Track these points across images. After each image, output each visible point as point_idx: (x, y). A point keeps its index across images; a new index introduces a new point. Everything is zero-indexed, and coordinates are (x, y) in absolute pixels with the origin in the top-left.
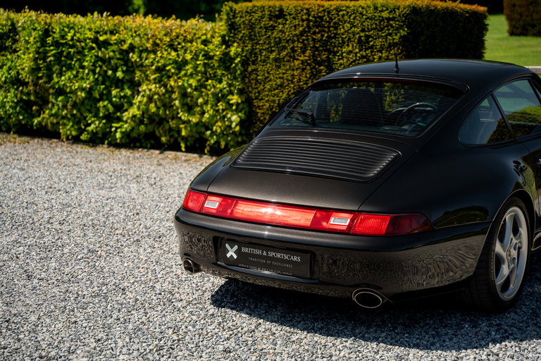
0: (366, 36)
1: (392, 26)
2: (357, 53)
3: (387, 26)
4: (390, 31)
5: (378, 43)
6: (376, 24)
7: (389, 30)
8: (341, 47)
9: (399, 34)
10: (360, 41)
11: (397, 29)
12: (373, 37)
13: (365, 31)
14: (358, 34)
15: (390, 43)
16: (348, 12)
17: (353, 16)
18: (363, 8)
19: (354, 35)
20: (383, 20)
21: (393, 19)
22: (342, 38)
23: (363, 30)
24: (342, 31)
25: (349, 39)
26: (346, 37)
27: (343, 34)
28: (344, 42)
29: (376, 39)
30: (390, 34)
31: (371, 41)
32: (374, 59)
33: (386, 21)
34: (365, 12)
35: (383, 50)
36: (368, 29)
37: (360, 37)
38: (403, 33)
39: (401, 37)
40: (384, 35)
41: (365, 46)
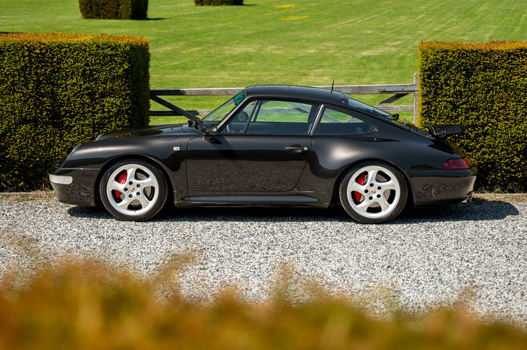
0: (90, 70)
1: (116, 62)
2: (81, 85)
3: (110, 61)
4: (114, 66)
5: (102, 76)
6: (100, 60)
7: (112, 64)
8: (65, 80)
9: (122, 68)
10: (83, 74)
11: (120, 64)
12: (97, 71)
13: (89, 66)
14: (81, 68)
15: (114, 76)
16: (71, 50)
17: (76, 52)
18: (85, 45)
19: (77, 69)
20: (105, 56)
21: (116, 55)
22: (66, 72)
23: (87, 65)
24: (66, 65)
25: (73, 73)
26: (69, 71)
27: (66, 68)
28: (67, 76)
29: (100, 72)
31: (94, 74)
32: (99, 89)
33: (109, 57)
34: (88, 50)
35: (107, 82)
36: (91, 63)
37: (85, 71)
38: (126, 66)
39: (125, 70)
40: (108, 69)
41: (89, 78)
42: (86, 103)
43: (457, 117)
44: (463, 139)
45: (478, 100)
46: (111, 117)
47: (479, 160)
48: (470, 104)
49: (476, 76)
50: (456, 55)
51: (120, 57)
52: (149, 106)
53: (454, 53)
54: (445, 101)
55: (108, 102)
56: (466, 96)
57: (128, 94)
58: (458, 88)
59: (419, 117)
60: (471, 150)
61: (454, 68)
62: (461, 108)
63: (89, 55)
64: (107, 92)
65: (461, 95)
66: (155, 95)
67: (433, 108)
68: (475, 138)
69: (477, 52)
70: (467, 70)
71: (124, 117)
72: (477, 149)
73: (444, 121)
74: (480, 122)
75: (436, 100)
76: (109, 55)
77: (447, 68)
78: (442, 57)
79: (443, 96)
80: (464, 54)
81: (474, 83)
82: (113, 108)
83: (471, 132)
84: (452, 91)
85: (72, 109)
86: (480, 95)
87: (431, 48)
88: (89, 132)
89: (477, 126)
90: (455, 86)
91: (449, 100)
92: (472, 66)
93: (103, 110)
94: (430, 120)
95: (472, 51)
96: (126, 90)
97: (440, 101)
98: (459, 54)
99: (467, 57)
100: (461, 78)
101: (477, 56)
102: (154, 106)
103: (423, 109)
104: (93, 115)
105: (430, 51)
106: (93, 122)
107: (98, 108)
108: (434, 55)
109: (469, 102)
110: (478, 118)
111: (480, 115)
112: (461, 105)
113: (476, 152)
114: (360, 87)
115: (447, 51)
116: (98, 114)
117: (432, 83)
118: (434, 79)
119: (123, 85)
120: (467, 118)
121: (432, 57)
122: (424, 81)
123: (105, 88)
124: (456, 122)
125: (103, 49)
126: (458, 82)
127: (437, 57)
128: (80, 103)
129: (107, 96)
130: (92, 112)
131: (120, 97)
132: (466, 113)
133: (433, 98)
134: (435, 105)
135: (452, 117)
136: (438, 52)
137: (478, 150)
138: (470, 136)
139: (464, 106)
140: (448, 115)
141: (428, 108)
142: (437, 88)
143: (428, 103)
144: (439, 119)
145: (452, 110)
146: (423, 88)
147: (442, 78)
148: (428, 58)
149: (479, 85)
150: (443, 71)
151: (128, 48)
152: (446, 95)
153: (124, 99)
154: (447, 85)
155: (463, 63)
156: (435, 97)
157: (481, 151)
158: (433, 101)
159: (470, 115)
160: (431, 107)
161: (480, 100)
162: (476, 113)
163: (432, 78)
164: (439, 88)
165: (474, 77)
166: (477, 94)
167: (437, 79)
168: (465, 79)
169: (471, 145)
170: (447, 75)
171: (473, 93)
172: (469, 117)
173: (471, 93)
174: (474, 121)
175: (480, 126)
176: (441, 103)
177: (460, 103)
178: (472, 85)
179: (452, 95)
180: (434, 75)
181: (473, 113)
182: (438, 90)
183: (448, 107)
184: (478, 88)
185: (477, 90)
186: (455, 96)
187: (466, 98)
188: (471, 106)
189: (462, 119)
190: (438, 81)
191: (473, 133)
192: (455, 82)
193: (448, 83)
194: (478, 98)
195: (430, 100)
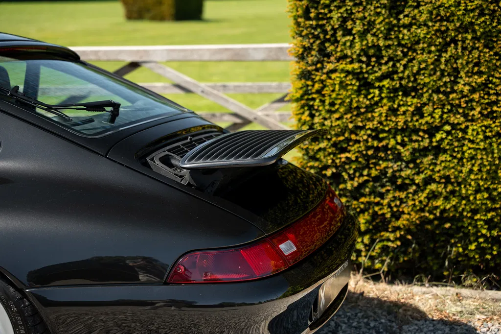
43: (370, 108)
44: (386, 160)
45: (419, 69)
47: (422, 210)
48: (401, 79)
49: (414, 8)
54: (342, 72)
56: (390, 59)
58: (370, 38)
60: (403, 187)
62: (380, 89)
65: (379, 57)
68: (413, 161)
72: (418, 185)
73: (341, 118)
74: (423, 121)
75: (322, 68)
79: (338, 60)
81: (408, 27)
83: (403, 144)
84: (358, 46)
86: (425, 56)
89: (416, 131)
90: (363, 35)
91: (349, 67)
94: (310, 115)
97: (331, 71)
100: (377, 14)
103: (298, 89)
109: (397, 73)
110: (419, 112)
111: (425, 104)
112: (379, 79)
113: (415, 193)
117: (314, 27)
118: (317, 18)
120: (393, 111)
122: (297, 23)
124: (369, 120)
126: (371, 24)
132: (392, 99)
133: (315, 63)
134: (322, 81)
135: (358, 108)
137: (420, 188)
138: (400, 154)
139: (386, 83)
140: (351, 103)
141: (307, 86)
142: (325, 40)
143: (306, 75)
144: (330, 112)
145: (358, 92)
147: (335, 15)
149: (422, 32)
152: (345, 57)
154: (348, 32)
156: (322, 62)
157: (427, 191)
158: (317, 70)
159: (399, 105)
160: (313, 86)
161: (424, 69)
162: (415, 100)
163: (312, 15)
164: (328, 40)
165: (410, 13)
166: (417, 54)
167: (323, 19)
168: (388, 17)
169: (403, 174)
170: (344, 9)
171: (408, 52)
172: (397, 110)
173: (402, 52)
174: (409, 119)
175: (424, 131)
176: (333, 76)
177: (377, 75)
178: (405, 31)
179: (359, 55)
180: (316, 8)
181: (409, 99)
182: (327, 45)
183: (347, 85)
184: (419, 40)
185: (418, 42)
186: (364, 59)
187: (391, 64)
188: (403, 82)
189: (380, 115)
190: (324, 22)
191: (409, 147)
192: (364, 25)
193: (349, 27)
194: (420, 63)
195: (309, 68)
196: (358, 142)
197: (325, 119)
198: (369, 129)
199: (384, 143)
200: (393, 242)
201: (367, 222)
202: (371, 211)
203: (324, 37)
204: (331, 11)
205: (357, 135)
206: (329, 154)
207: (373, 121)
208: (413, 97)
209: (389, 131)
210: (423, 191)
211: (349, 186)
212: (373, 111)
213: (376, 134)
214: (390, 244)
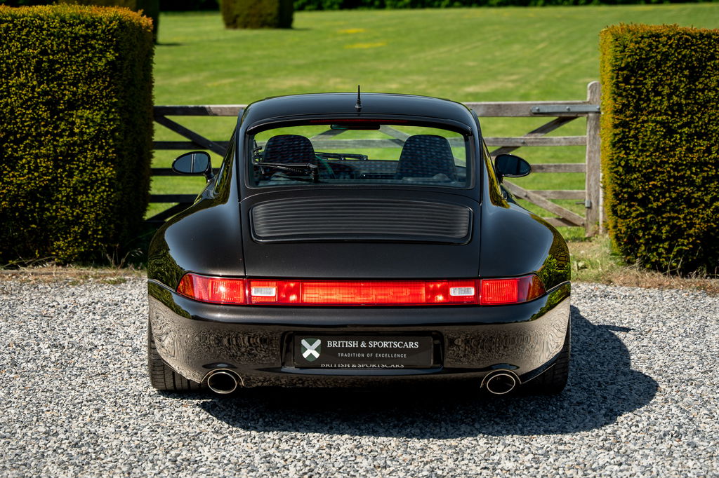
0: (49, 61)
1: (93, 48)
2: (34, 87)
3: (84, 47)
4: (90, 55)
5: (70, 75)
6: (66, 44)
7: (87, 52)
8: (6, 78)
9: (104, 60)
10: (38, 69)
11: (101, 51)
12: (61, 63)
13: (48, 54)
14: (33, 58)
15: (90, 72)
16: (15, 25)
17: (25, 30)
18: (41, 19)
19: (28, 60)
20: (76, 38)
21: (94, 37)
22: (7, 64)
23: (44, 52)
24: (7, 53)
25: (20, 65)
26: (14, 63)
27: (8, 58)
28: (10, 71)
29: (66, 66)
30: (90, 59)
31: (59, 69)
32: (64, 95)
33: (82, 39)
34: (46, 26)
35: (79, 82)
36: (52, 49)
37: (40, 62)
38: (110, 56)
39: (108, 63)
40: (80, 60)
41: (48, 76)
42: (43, 119)
43: (673, 148)
44: (683, 186)
45: (709, 120)
46: (86, 142)
47: (708, 221)
48: (695, 127)
49: (706, 78)
50: (674, 42)
51: (101, 39)
52: (152, 132)
53: (670, 38)
54: (652, 122)
55: (81, 117)
56: (689, 113)
57: (114, 104)
58: (675, 98)
59: (608, 149)
60: (695, 205)
61: (669, 64)
62: (681, 134)
63: (47, 35)
64: (78, 100)
65: (681, 111)
66: (161, 114)
67: (632, 132)
68: (703, 184)
69: (709, 36)
70: (692, 69)
71: (107, 143)
72: (706, 203)
73: (651, 155)
74: (712, 156)
75: (637, 119)
76: (82, 36)
77: (658, 65)
78: (650, 45)
79: (649, 113)
80: (687, 40)
81: (702, 91)
82: (89, 128)
83: (696, 174)
84: (666, 104)
85: (19, 128)
86: (713, 111)
87: (629, 31)
88: (47, 167)
89: (706, 164)
90: (670, 96)
91: (659, 118)
92: (698, 60)
93: (71, 129)
94: (626, 154)
95: (701, 35)
96: (111, 98)
97: (644, 122)
98: (679, 40)
99: (692, 45)
100: (681, 81)
101: (710, 44)
102: (161, 133)
103: (615, 135)
104: (54, 140)
105: (628, 36)
106: (55, 151)
107: (62, 127)
108: (637, 43)
109: (694, 123)
110: (708, 151)
111: (712, 145)
112: (680, 127)
113: (704, 209)
114: (499, 105)
115: (658, 36)
116: (62, 137)
117: (632, 90)
118: (635, 84)
119: (106, 88)
120: (690, 150)
121: (632, 46)
122: (618, 87)
123: (74, 94)
124: (671, 156)
125: (71, 25)
126: (677, 88)
127: (641, 45)
128: (32, 119)
129: (79, 106)
130: (52, 134)
131: (100, 109)
132: (687, 141)
133: (632, 116)
134: (636, 129)
135: (663, 148)
136: (642, 37)
137: (708, 206)
138: (694, 181)
139: (686, 130)
140: (658, 144)
141: (624, 132)
142: (640, 99)
143: (624, 124)
144: (642, 151)
145: (664, 137)
146: (615, 100)
147: (649, 82)
148: (625, 47)
149: (712, 95)
150: (652, 70)
151: (115, 25)
152: (655, 111)
153: (108, 113)
154: (658, 94)
155: (684, 56)
156: (637, 115)
157: (713, 207)
158: (632, 121)
159: (694, 146)
160: (629, 132)
161: (713, 120)
162: (706, 142)
163: (632, 81)
164: (642, 99)
165: (703, 81)
166: (708, 109)
167: (639, 84)
168: (689, 83)
169: (695, 196)
170: (657, 77)
171: (701, 108)
172: (692, 149)
173: (697, 108)
174: (701, 156)
175: (711, 164)
176: (646, 125)
177: (679, 124)
178: (700, 94)
179: (666, 110)
180: (635, 77)
181: (701, 141)
182: (642, 102)
183: (658, 131)
184: (710, 100)
185: (709, 102)
186: (670, 113)
187: (690, 116)
188: (698, 129)
189: (681, 153)
190: (641, 86)
191: (700, 176)
192: (671, 89)
193: (659, 90)
194: (710, 116)
195: (628, 119)
196: (663, 173)
197: (638, 156)
198: (672, 163)
199: (682, 173)
200: (686, 246)
201: (667, 232)
202: (671, 223)
203: (639, 97)
204: (645, 79)
205: (661, 168)
206: (640, 182)
207: (674, 157)
208: (704, 140)
209: (686, 165)
210: (709, 208)
211: (655, 205)
212: (675, 150)
213: (676, 167)
214: (684, 248)
